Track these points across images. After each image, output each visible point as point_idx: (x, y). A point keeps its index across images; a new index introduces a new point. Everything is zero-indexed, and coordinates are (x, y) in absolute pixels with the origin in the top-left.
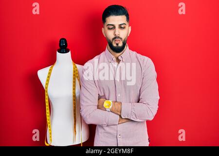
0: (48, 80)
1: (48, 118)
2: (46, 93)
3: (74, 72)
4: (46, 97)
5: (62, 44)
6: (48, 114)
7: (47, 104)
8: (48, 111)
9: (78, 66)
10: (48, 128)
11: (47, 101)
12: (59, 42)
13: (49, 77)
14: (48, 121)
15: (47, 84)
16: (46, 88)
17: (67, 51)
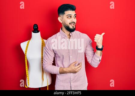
0: (27, 49)
1: (27, 71)
2: (25, 57)
3: (42, 44)
4: (26, 59)
5: (35, 28)
6: (27, 69)
7: (26, 63)
8: (27, 67)
9: (45, 41)
10: (27, 77)
11: (26, 61)
12: (33, 27)
13: (27, 47)
14: (27, 73)
15: (26, 51)
16: (26, 53)
17: (38, 32)
